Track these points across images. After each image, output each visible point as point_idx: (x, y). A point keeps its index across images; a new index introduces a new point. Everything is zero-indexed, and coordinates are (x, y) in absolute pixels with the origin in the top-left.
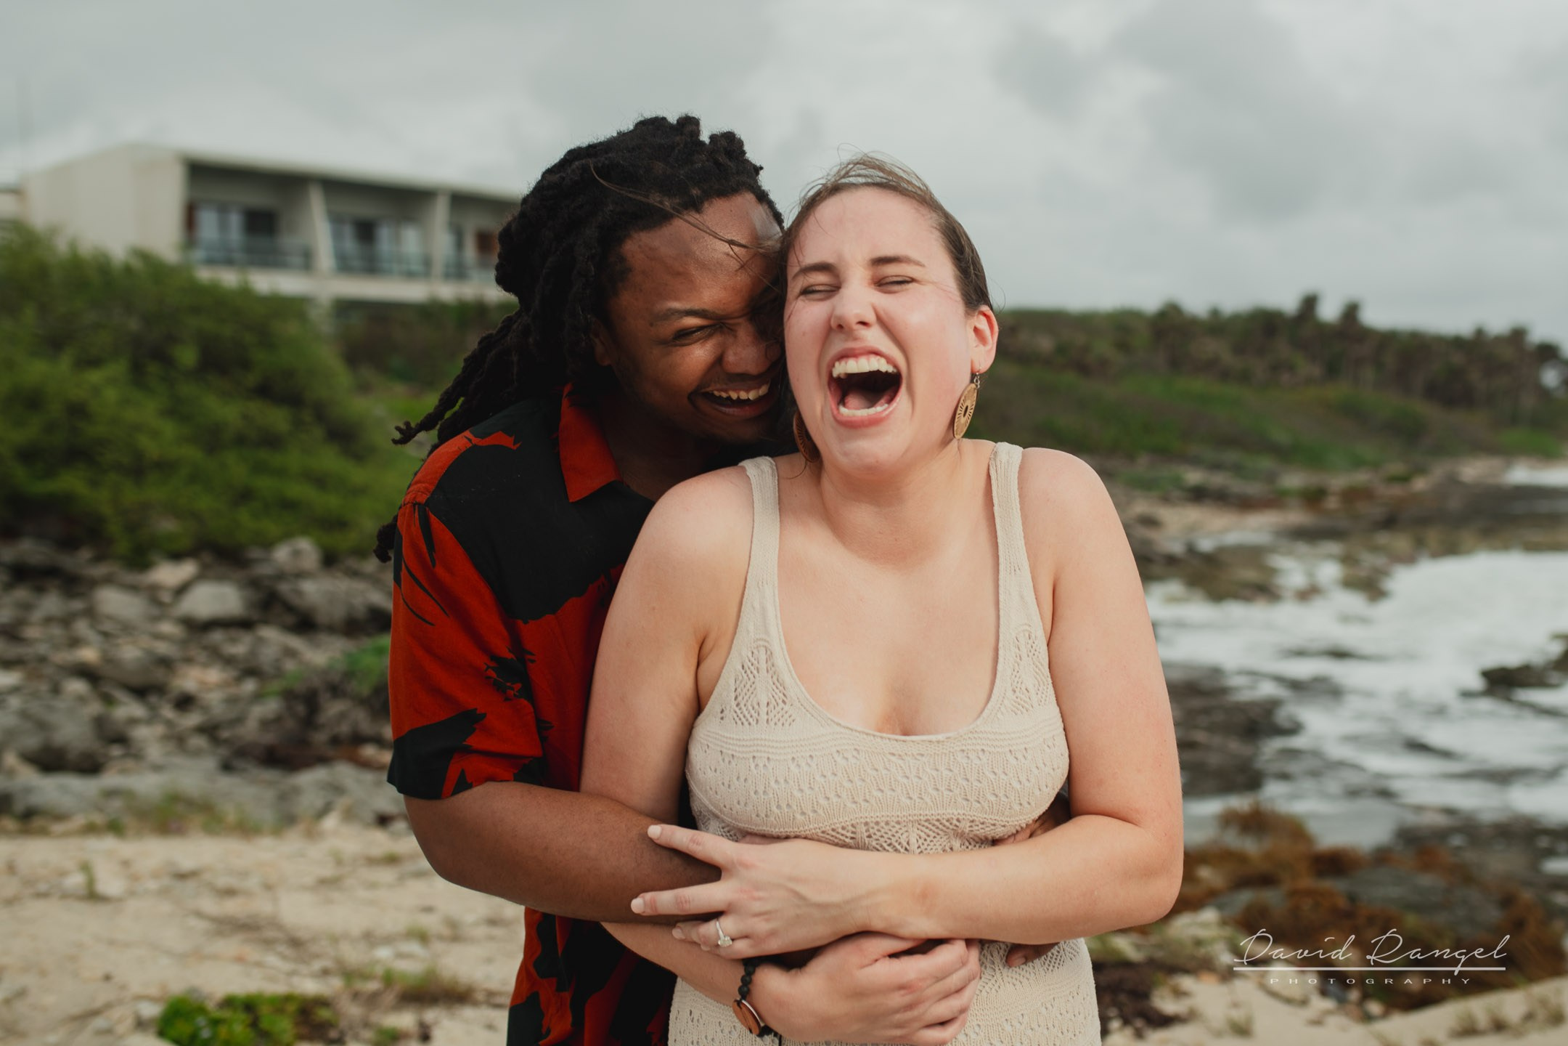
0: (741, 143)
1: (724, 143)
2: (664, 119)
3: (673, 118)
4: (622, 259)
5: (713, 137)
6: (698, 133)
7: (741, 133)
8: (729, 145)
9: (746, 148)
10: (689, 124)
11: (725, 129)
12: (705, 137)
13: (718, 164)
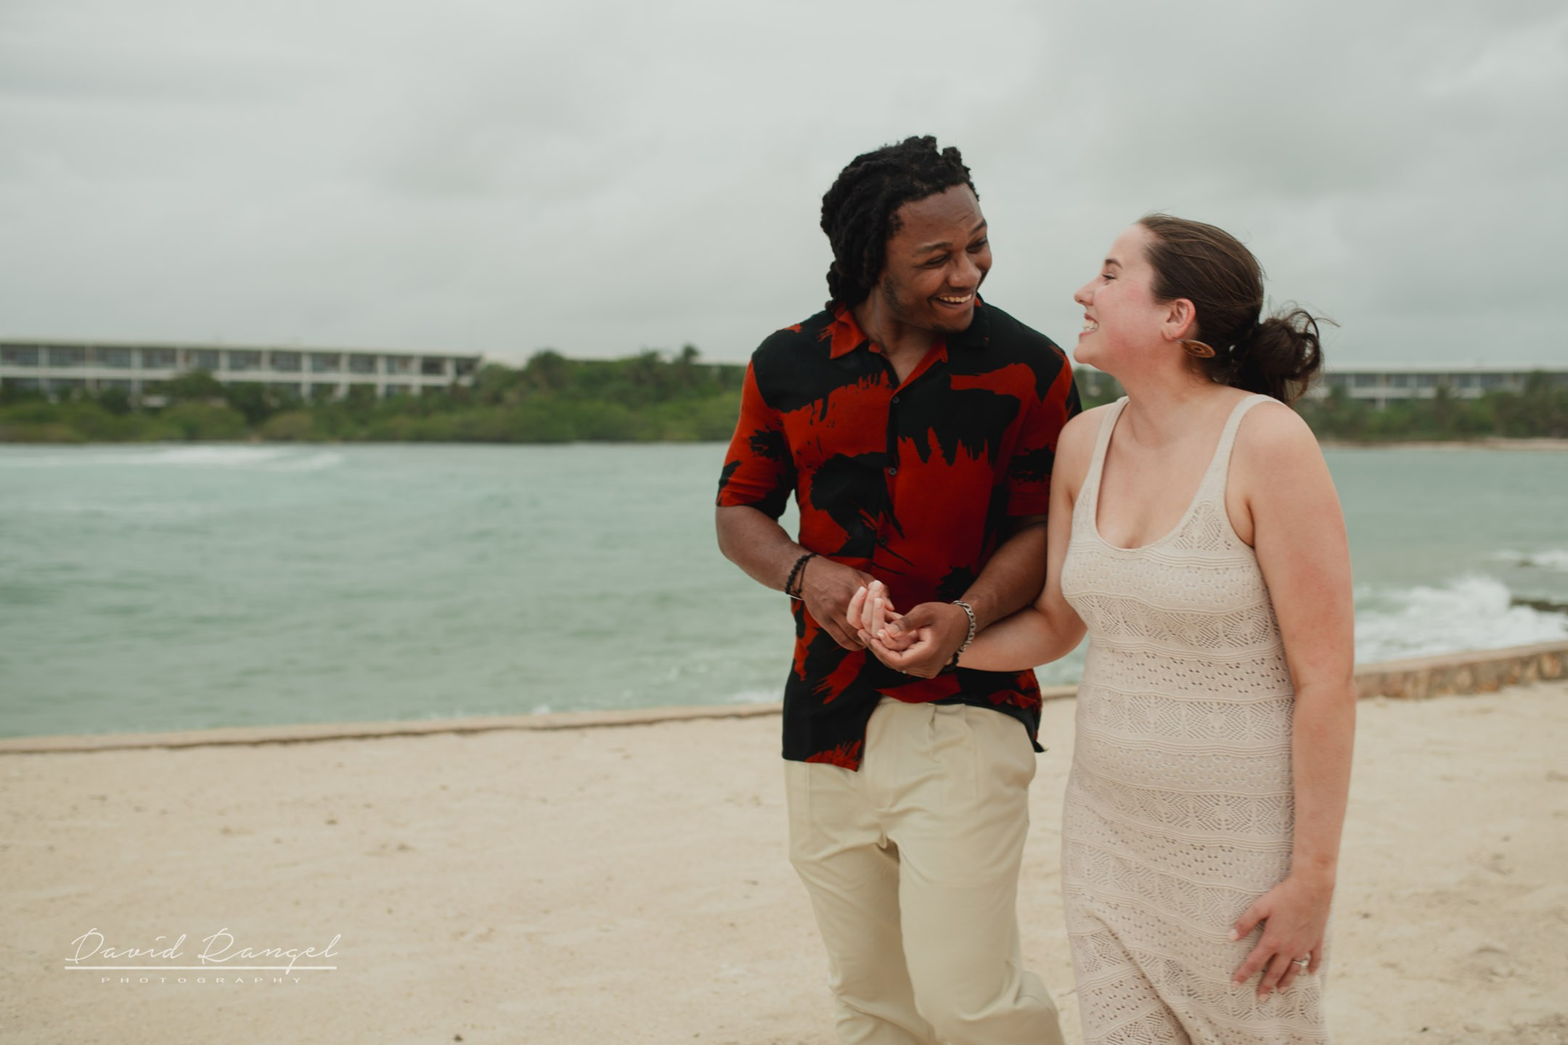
0: (959, 154)
1: (951, 153)
2: (917, 137)
3: (921, 137)
4: (897, 217)
5: (945, 151)
6: (935, 147)
7: (960, 148)
8: (953, 154)
9: (962, 157)
10: (930, 141)
11: (951, 145)
12: (940, 151)
13: (951, 166)
